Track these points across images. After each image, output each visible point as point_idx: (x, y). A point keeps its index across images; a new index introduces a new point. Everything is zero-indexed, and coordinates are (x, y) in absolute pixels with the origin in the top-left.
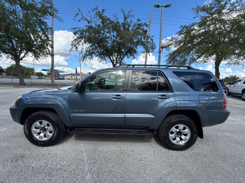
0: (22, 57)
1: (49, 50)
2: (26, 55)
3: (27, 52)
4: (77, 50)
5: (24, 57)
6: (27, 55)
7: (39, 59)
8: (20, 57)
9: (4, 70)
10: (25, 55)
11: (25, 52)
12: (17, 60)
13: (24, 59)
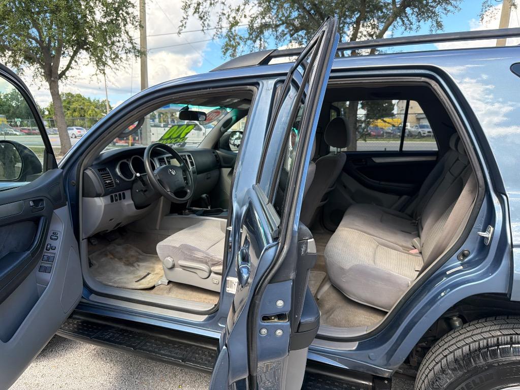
0: (64, 69)
1: (131, 40)
2: (73, 62)
3: (75, 53)
4: (206, 23)
5: (68, 67)
6: (76, 61)
7: (107, 70)
8: (59, 68)
9: (44, 112)
10: (70, 63)
11: (72, 54)
12: (52, 79)
13: (67, 73)
